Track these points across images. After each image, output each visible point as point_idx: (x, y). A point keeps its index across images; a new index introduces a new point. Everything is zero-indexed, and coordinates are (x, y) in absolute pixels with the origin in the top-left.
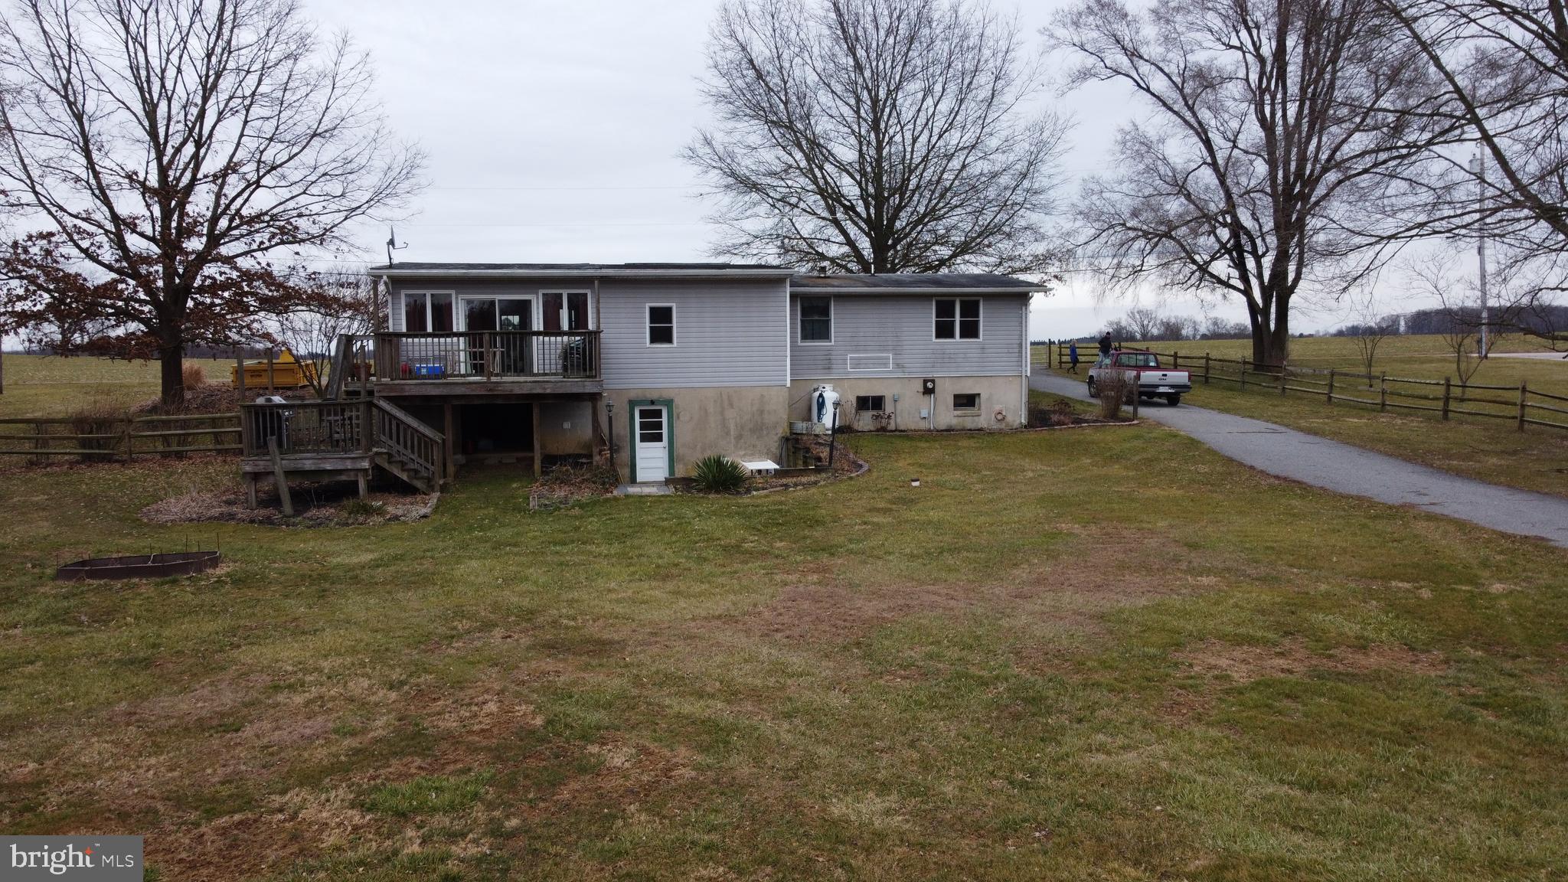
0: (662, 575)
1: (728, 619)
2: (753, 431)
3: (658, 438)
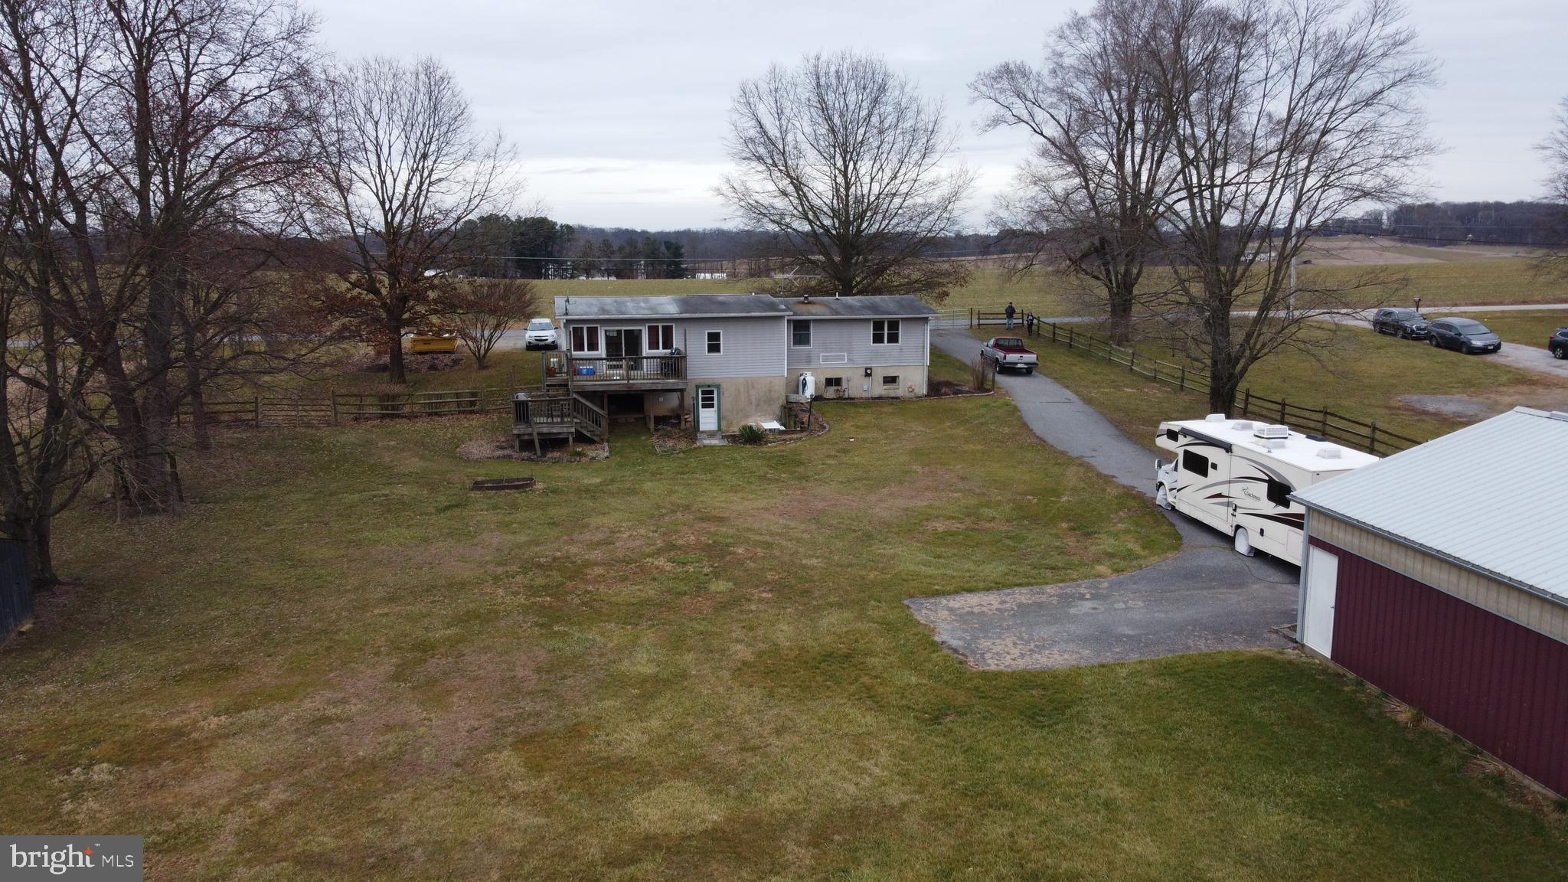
0: (734, 489)
1: (766, 509)
2: (765, 402)
3: (712, 406)
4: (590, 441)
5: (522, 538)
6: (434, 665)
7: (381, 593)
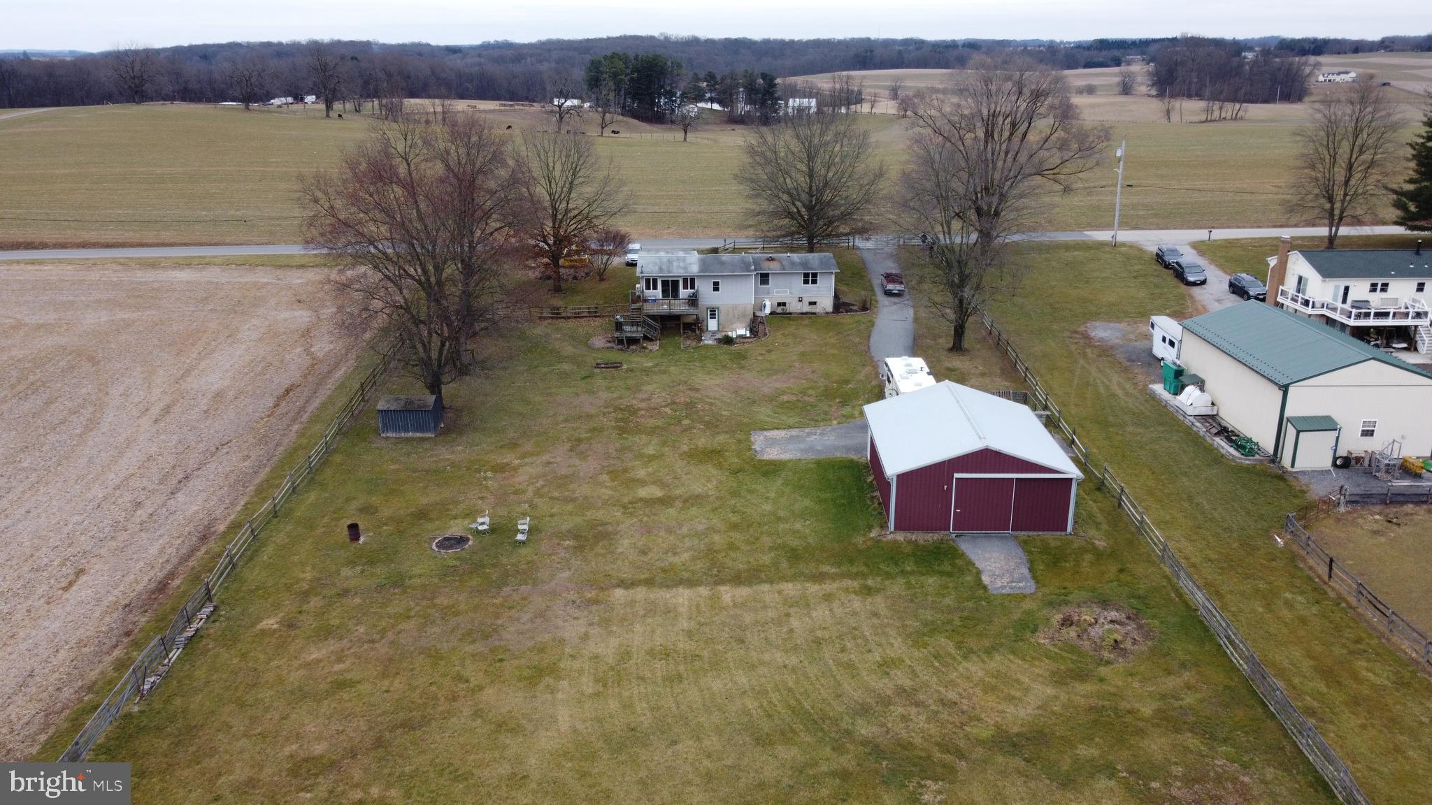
0: (709, 372)
1: (717, 386)
2: (740, 319)
3: (715, 318)
4: (651, 340)
5: (615, 395)
6: (583, 447)
7: (561, 418)
